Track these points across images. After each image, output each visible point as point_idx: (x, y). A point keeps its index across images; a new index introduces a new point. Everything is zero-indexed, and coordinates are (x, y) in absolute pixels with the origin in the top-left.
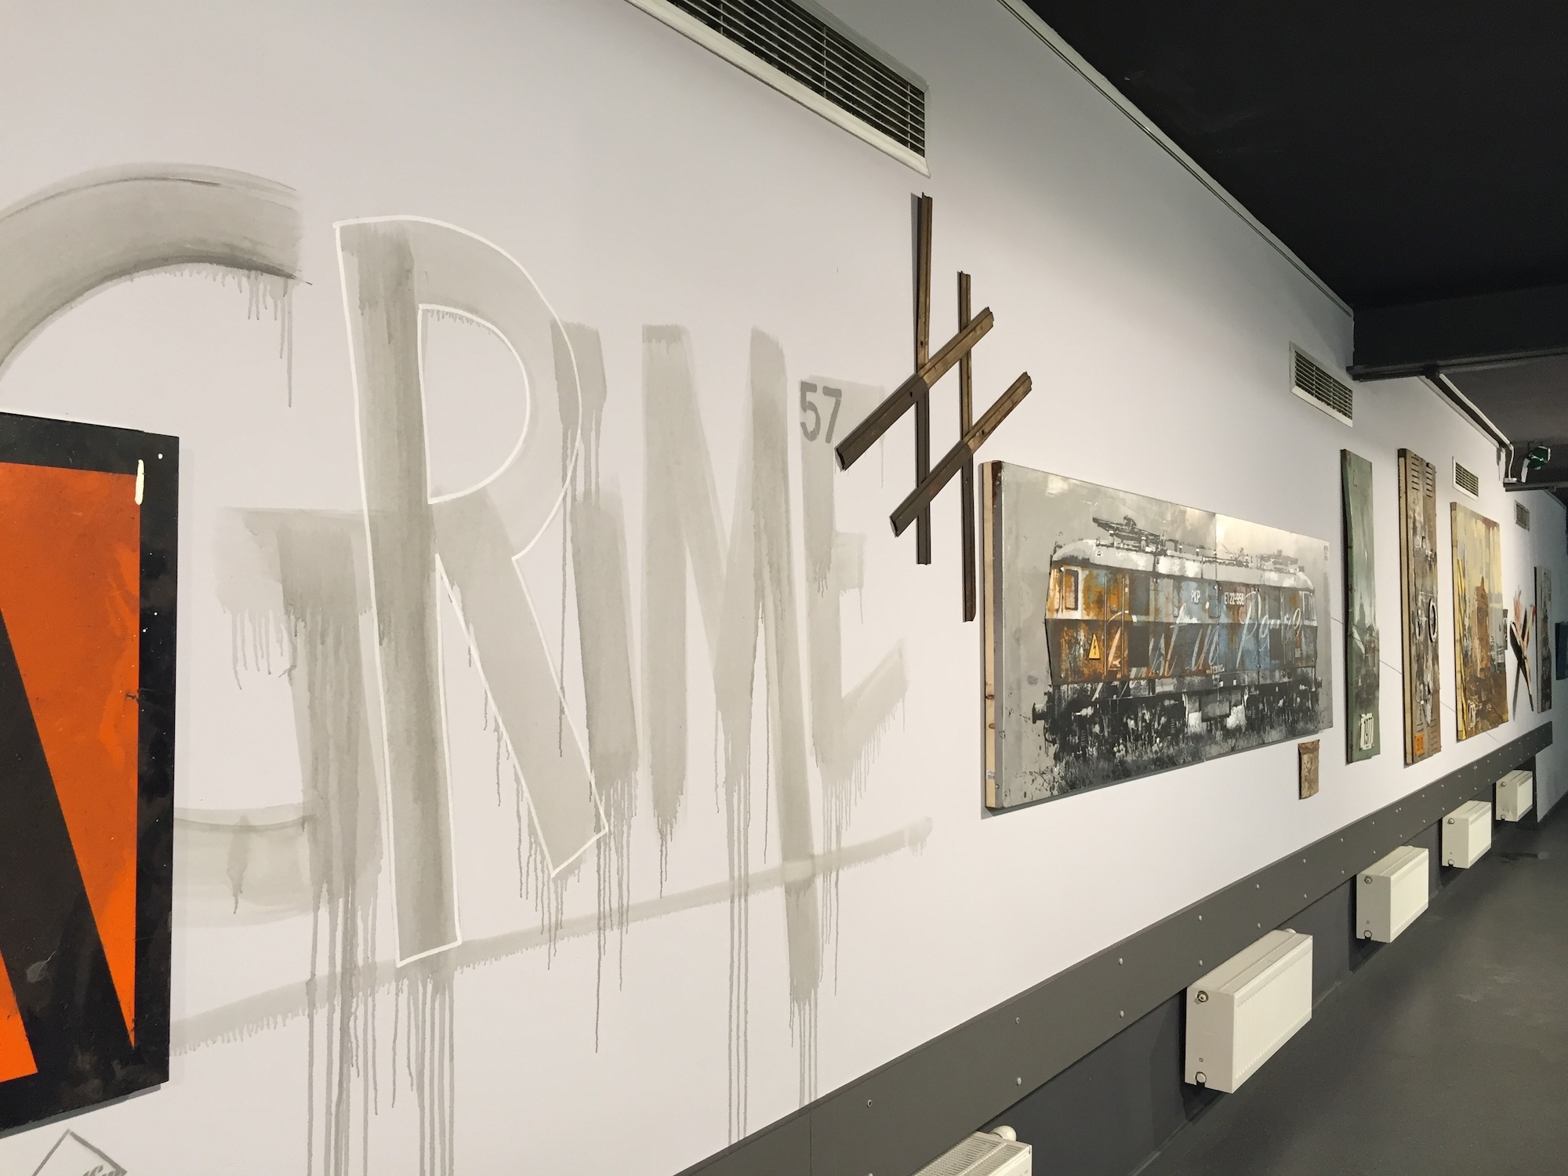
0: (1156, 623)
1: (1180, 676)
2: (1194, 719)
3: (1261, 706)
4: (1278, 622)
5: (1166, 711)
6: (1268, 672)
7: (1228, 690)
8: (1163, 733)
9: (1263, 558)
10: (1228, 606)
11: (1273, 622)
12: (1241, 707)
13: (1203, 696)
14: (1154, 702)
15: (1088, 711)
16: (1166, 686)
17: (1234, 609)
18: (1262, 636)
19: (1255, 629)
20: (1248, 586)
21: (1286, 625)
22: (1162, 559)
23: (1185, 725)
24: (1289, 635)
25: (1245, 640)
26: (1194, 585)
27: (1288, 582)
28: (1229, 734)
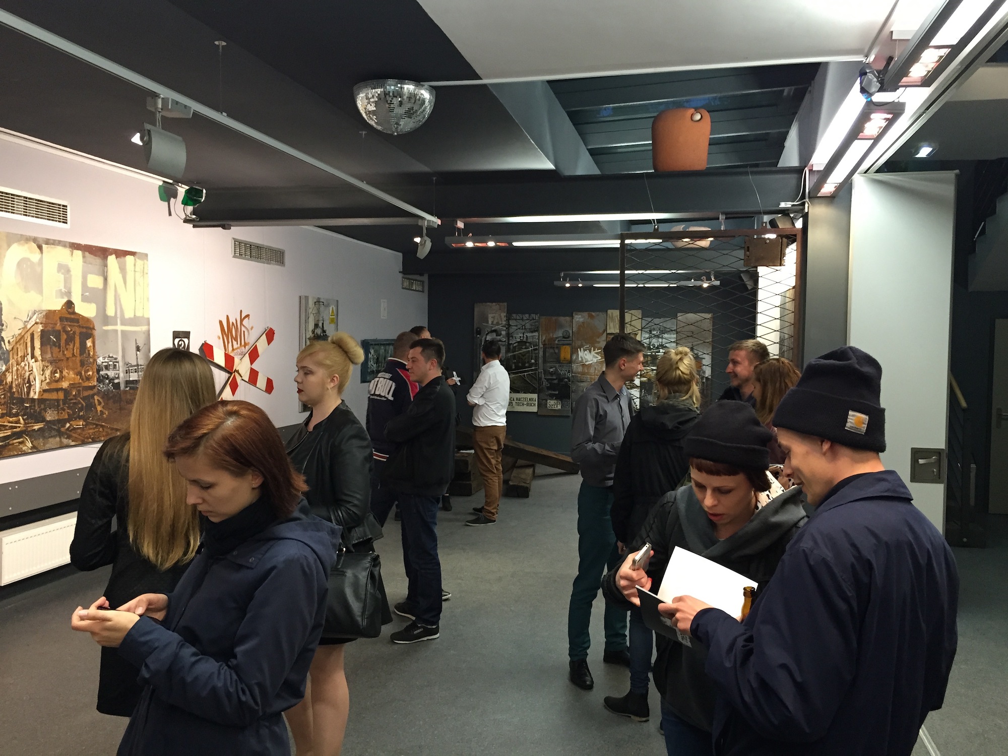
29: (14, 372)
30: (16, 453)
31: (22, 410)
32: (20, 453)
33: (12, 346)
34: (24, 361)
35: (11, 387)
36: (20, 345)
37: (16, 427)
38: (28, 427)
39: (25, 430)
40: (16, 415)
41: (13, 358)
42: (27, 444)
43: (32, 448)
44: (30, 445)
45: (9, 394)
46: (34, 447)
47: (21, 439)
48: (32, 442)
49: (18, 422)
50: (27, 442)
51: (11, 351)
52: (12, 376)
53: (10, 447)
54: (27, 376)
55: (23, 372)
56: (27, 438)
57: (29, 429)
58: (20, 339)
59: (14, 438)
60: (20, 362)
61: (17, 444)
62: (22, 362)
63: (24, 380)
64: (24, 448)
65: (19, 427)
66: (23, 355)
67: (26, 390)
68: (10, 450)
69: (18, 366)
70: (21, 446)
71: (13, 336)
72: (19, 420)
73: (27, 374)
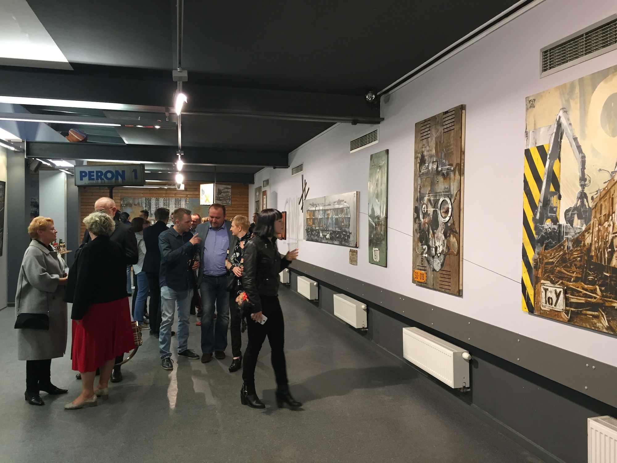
0: (316, 218)
1: (319, 226)
2: (321, 234)
3: (333, 235)
4: (338, 216)
5: (317, 232)
6: (335, 228)
7: (327, 230)
8: (317, 236)
9: (334, 202)
10: (327, 214)
11: (336, 216)
12: (329, 234)
13: (323, 231)
14: (316, 230)
15: (309, 230)
16: (317, 228)
17: (328, 214)
18: (333, 220)
19: (332, 218)
20: (331, 209)
21: (340, 217)
22: (317, 207)
23: (320, 235)
24: (341, 219)
25: (330, 221)
26: (321, 211)
27: (341, 206)
28: (327, 239)
29: (595, 233)
30: (588, 327)
31: (601, 278)
32: (593, 328)
33: (595, 203)
34: (608, 221)
35: (589, 250)
36: (605, 201)
37: (591, 297)
38: (607, 301)
39: (602, 304)
40: (593, 283)
41: (595, 217)
42: (602, 321)
43: (607, 328)
44: (606, 324)
45: (586, 258)
46: (610, 328)
47: (596, 313)
48: (609, 321)
49: (594, 291)
50: (602, 318)
51: (593, 209)
52: (592, 237)
53: (582, 316)
54: (610, 239)
55: (605, 234)
56: (603, 313)
57: (607, 304)
58: (606, 194)
59: (588, 308)
60: (603, 221)
61: (591, 317)
62: (605, 221)
63: (606, 243)
64: (598, 324)
65: (595, 298)
66: (608, 214)
67: (606, 256)
68: (582, 320)
69: (600, 227)
70: (595, 321)
71: (597, 191)
72: (596, 289)
73: (611, 237)
